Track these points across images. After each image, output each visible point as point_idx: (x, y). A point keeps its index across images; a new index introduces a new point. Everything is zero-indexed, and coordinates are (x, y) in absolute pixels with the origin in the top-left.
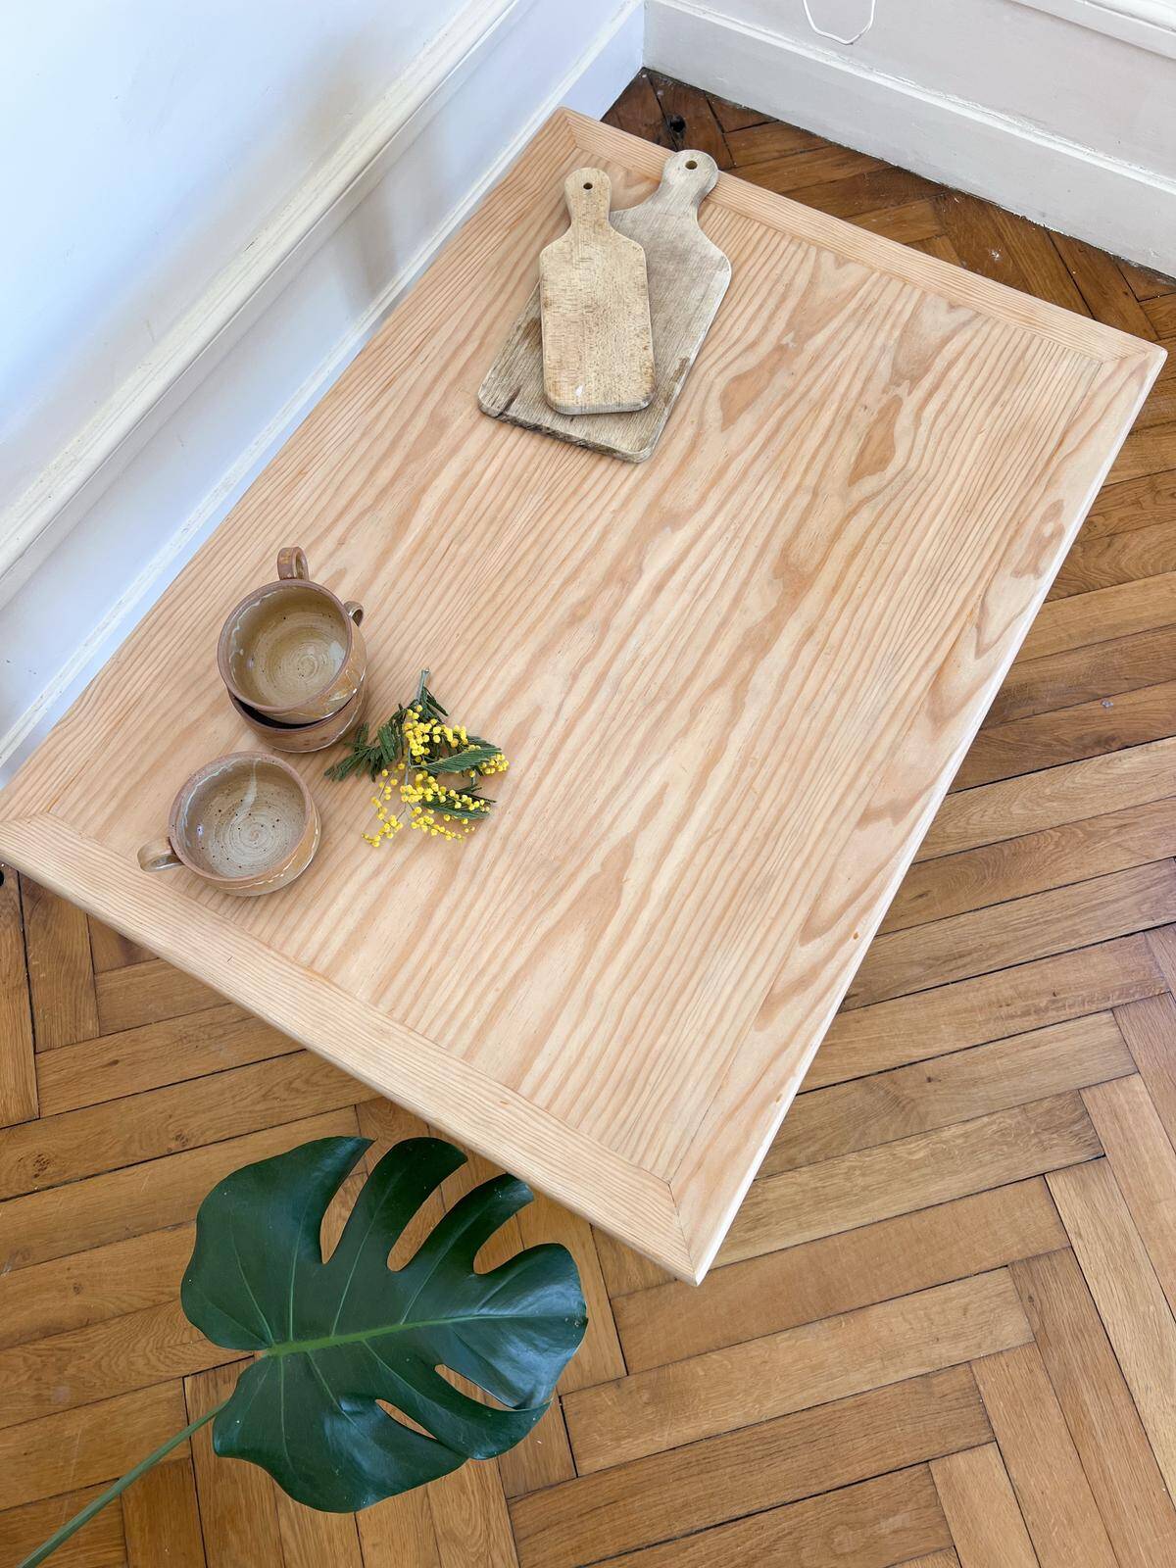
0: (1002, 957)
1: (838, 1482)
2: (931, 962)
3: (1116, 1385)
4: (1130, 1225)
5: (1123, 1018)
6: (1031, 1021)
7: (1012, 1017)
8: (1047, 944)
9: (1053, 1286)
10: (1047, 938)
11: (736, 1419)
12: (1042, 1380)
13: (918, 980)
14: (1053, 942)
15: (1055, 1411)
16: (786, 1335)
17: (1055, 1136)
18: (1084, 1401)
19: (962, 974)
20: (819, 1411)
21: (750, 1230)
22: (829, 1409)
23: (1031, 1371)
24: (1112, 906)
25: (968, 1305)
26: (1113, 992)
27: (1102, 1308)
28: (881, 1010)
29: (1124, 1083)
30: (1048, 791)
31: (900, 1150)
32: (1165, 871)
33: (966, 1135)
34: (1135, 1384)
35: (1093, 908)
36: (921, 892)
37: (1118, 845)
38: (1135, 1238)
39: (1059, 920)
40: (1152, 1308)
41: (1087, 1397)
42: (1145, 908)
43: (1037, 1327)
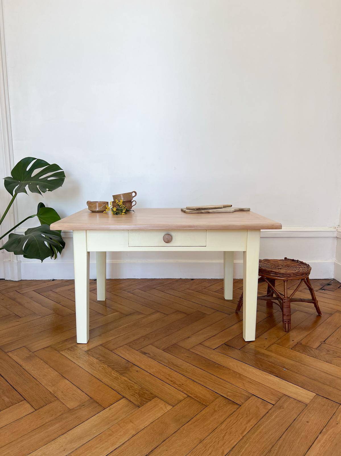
0: (184, 373)
1: (15, 387)
2: (171, 363)
3: (64, 431)
4: (120, 419)
5: (188, 399)
6: (171, 383)
7: (168, 379)
8: (196, 379)
9: (90, 408)
10: (198, 379)
11: (27, 368)
12: (59, 414)
13: (164, 362)
14: (199, 380)
15: (50, 419)
16: (52, 369)
17: (138, 396)
18: (56, 425)
19: (172, 368)
20: (33, 379)
21: (77, 357)
22: (35, 380)
23: (61, 411)
24: (222, 387)
25: (76, 394)
26: (195, 395)
27: (89, 420)
28: (150, 359)
29: (167, 405)
30: (243, 367)
31: (113, 372)
32: (247, 394)
33: (126, 381)
34: (66, 435)
35: (217, 384)
36: (189, 356)
37: (243, 383)
38: (116, 421)
39: (206, 379)
40: (95, 432)
41: (57, 425)
42: (229, 394)
43: (75, 409)
